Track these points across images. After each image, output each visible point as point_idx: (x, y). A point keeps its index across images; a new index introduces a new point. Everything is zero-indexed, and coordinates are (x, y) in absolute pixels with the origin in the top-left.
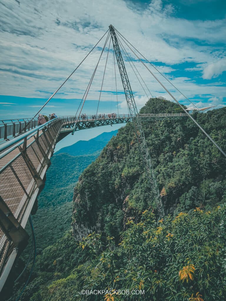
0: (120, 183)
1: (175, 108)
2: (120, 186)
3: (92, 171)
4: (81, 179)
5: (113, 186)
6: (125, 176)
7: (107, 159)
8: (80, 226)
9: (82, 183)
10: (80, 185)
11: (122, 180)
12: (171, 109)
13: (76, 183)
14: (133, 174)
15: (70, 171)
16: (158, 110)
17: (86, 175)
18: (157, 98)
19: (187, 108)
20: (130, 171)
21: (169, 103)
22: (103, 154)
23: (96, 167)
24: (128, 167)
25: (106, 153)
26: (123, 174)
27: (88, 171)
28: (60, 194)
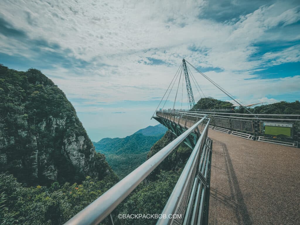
0: (176, 157)
1: (222, 105)
2: (175, 160)
3: (158, 145)
4: (152, 150)
5: (171, 158)
6: (180, 153)
7: (168, 139)
8: (147, 181)
9: (152, 152)
10: (151, 154)
11: (177, 155)
12: (218, 106)
13: (149, 152)
14: (186, 152)
15: (143, 145)
16: (207, 106)
17: (155, 147)
18: (206, 98)
19: (233, 105)
20: (184, 149)
21: (217, 101)
22: (166, 135)
23: (161, 143)
24: (182, 146)
25: (168, 135)
26: (178, 151)
27: (156, 145)
28: (136, 158)
